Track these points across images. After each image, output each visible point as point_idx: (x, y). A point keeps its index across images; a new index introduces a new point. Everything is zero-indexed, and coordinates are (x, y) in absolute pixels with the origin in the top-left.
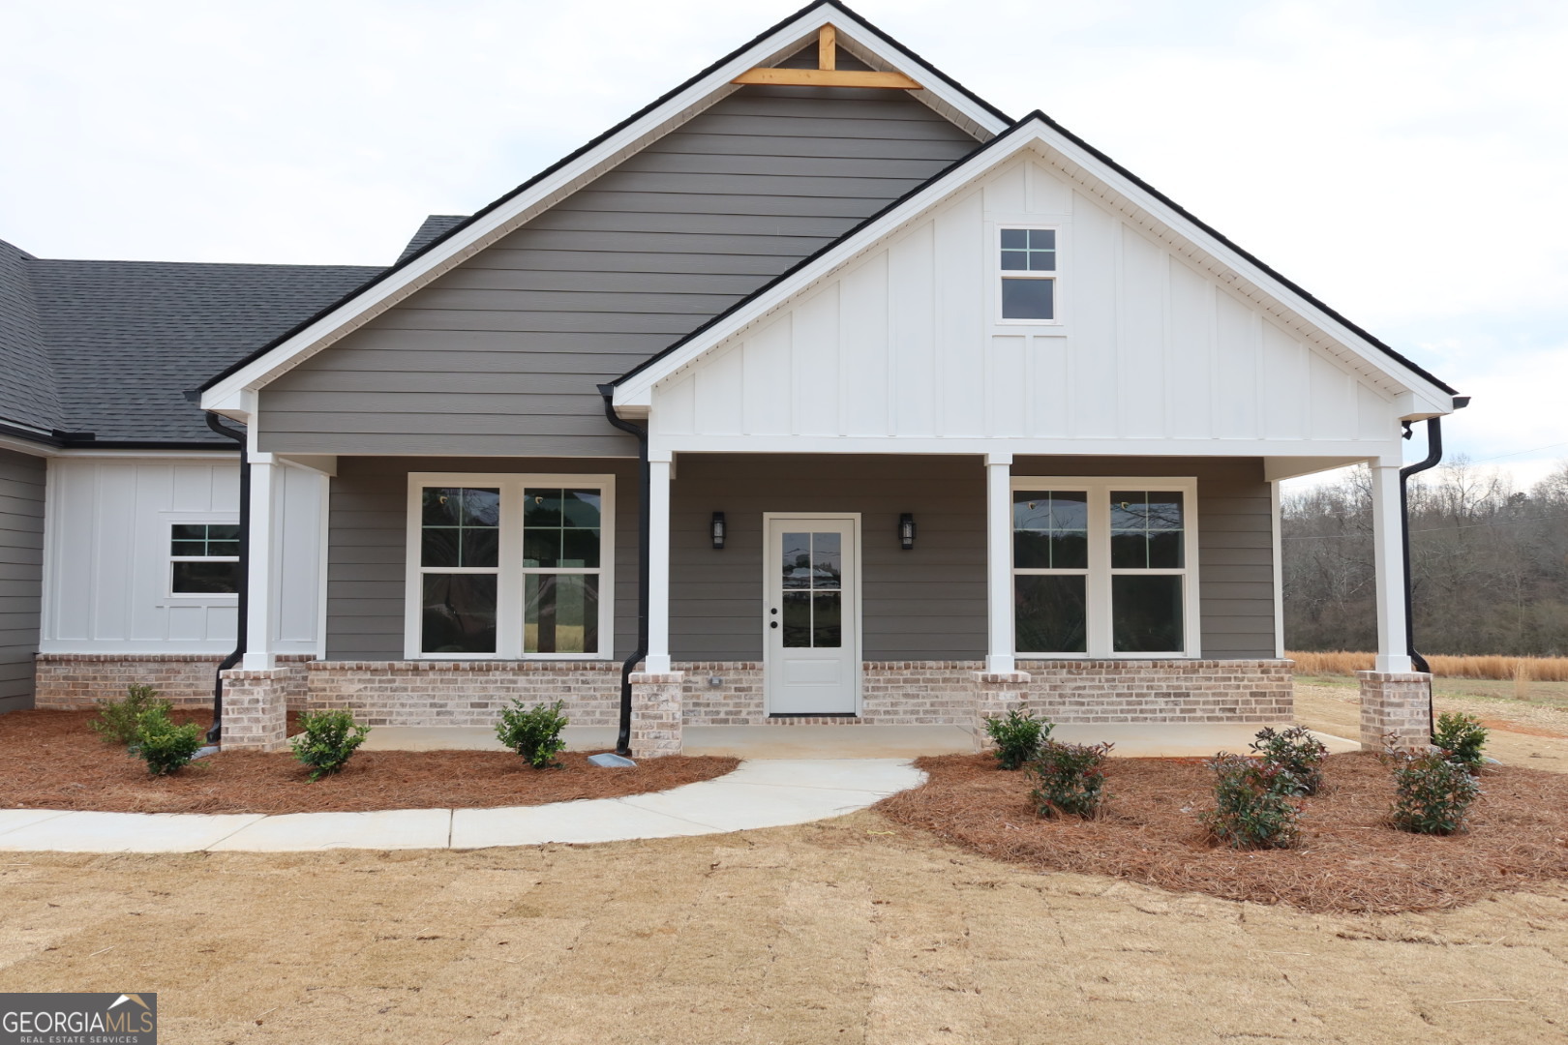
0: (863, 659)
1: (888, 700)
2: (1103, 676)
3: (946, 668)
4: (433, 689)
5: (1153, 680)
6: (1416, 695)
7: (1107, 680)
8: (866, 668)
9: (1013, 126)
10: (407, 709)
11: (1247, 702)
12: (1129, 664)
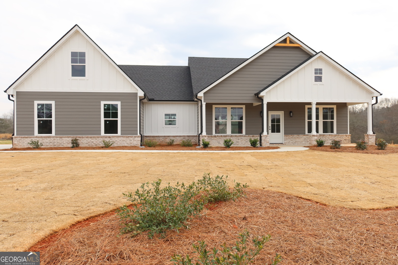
0: (284, 134)
1: (288, 141)
2: (321, 137)
3: (297, 136)
4: (218, 140)
5: (329, 138)
6: (373, 137)
7: (322, 138)
8: (285, 136)
9: (317, 53)
10: (214, 143)
11: (343, 141)
12: (326, 135)
